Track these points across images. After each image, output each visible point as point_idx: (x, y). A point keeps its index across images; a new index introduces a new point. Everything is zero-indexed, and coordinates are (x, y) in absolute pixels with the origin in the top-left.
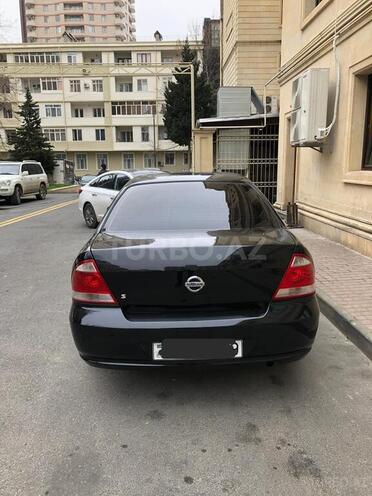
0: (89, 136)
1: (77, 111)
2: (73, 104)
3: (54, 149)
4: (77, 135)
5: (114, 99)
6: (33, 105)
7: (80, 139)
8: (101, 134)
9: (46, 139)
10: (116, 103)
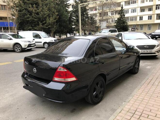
0: (145, 18)
1: (142, 10)
2: (141, 8)
3: (128, 24)
4: (141, 18)
5: (157, 4)
6: (123, 10)
7: (142, 19)
8: (150, 17)
9: (126, 21)
10: (158, 5)
